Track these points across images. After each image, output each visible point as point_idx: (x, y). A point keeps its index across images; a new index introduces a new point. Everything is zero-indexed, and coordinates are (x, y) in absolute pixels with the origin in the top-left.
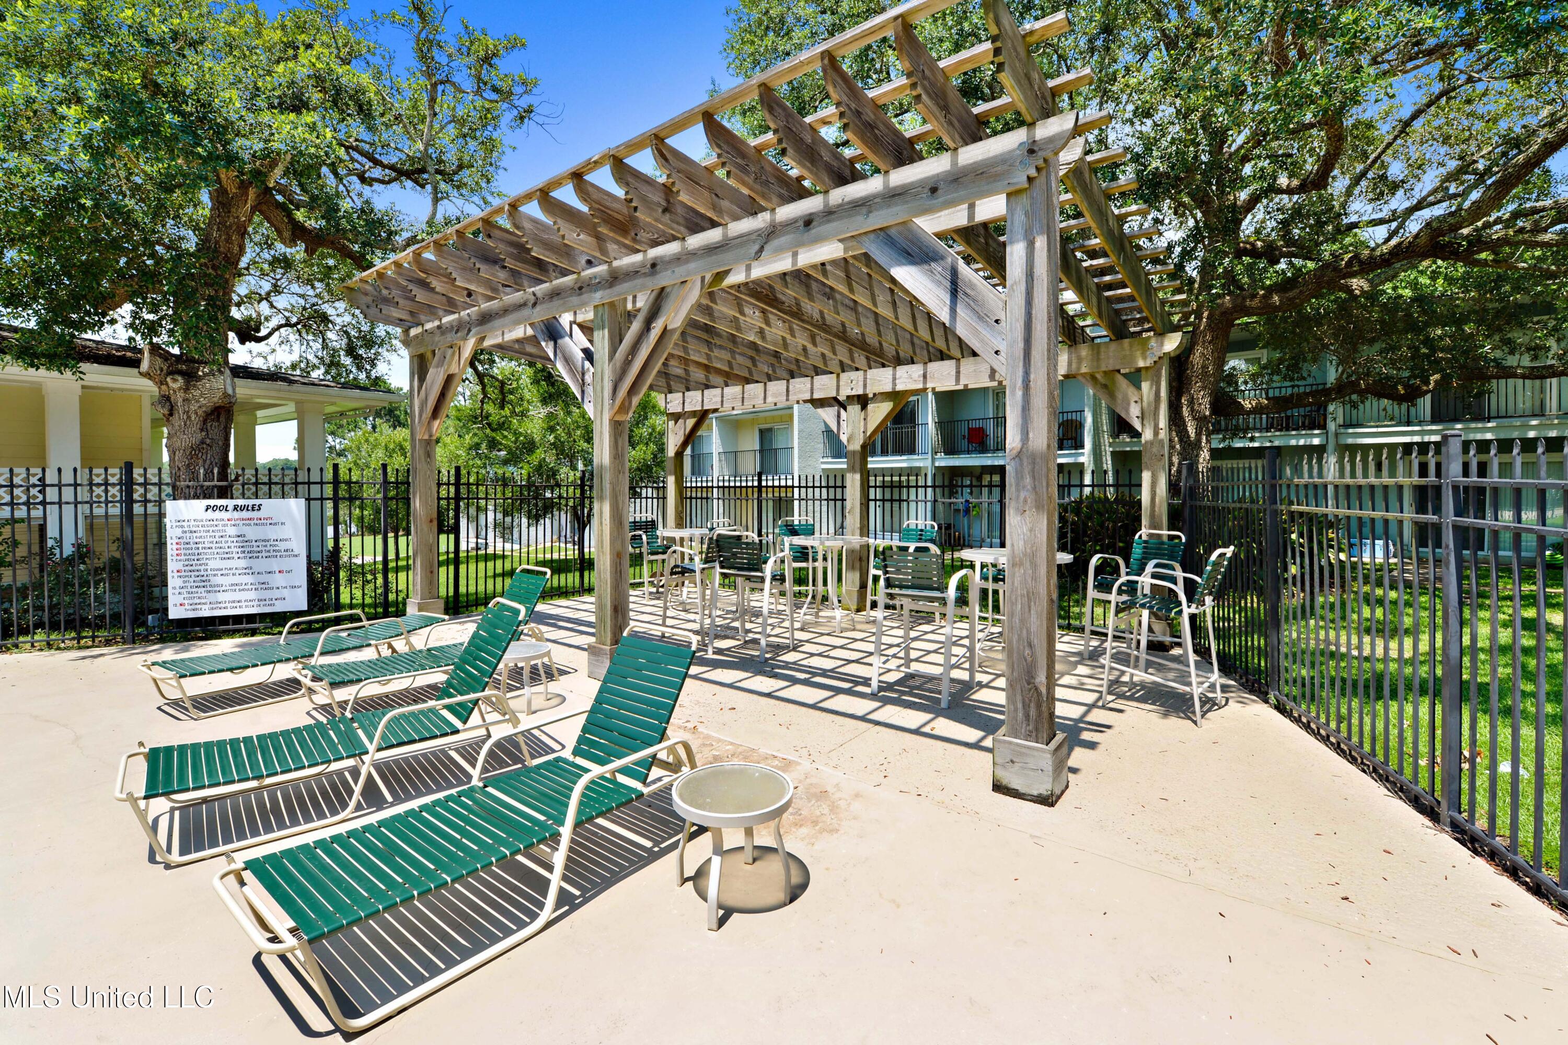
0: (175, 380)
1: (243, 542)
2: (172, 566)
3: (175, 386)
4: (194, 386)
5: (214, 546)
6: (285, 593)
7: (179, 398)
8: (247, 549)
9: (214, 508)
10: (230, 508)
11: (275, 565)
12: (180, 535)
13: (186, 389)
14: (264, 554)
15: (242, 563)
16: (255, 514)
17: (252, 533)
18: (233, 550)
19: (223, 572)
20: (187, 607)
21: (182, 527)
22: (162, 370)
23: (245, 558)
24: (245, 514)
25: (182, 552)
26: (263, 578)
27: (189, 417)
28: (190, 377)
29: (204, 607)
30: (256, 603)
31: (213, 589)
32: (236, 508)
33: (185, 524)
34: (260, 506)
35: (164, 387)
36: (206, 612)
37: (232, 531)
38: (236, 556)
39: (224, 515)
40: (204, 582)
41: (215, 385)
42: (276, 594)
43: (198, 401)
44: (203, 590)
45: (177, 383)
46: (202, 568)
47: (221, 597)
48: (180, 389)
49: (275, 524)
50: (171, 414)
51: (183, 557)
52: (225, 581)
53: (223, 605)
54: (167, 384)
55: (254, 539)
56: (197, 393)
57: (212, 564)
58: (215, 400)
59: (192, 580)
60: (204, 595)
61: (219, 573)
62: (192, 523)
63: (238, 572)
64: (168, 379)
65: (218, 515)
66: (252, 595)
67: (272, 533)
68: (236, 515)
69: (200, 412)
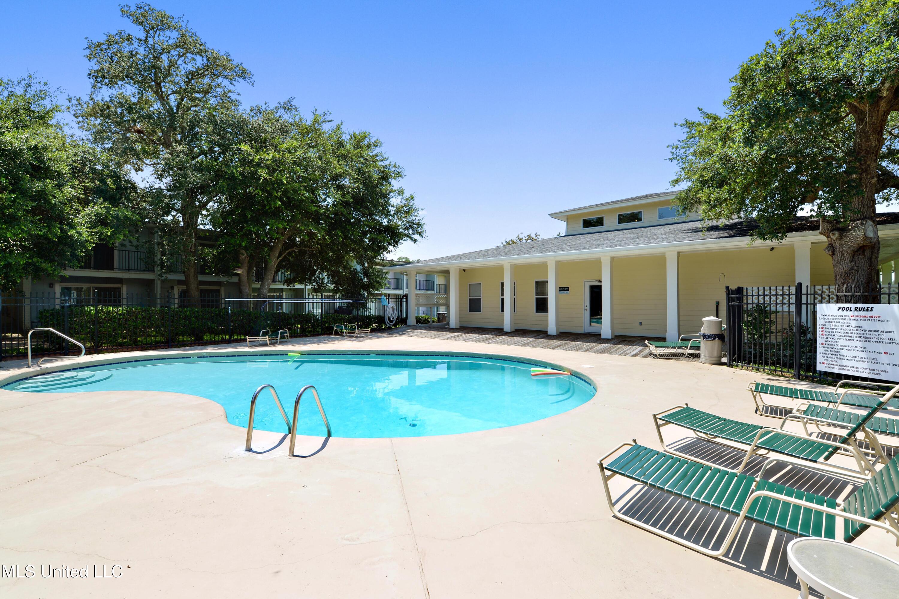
0: (834, 234)
1: (860, 330)
2: (819, 340)
3: (834, 237)
4: (846, 236)
5: (842, 331)
6: (888, 368)
7: (837, 244)
8: (863, 336)
9: (843, 309)
10: (853, 309)
11: (881, 348)
12: (824, 323)
13: (840, 238)
14: (874, 340)
15: (859, 344)
16: (869, 314)
17: (866, 326)
18: (853, 335)
19: (847, 348)
20: (826, 365)
21: (824, 319)
22: (828, 229)
23: (861, 341)
24: (862, 313)
25: (825, 333)
26: (874, 356)
27: (843, 255)
28: (843, 231)
29: (836, 367)
30: (868, 371)
31: (840, 357)
32: (856, 309)
33: (827, 317)
34: (872, 308)
35: (829, 239)
36: (836, 370)
37: (854, 323)
38: (856, 339)
39: (849, 313)
40: (836, 352)
41: (858, 233)
42: (882, 367)
43: (847, 245)
44: (835, 357)
45: (835, 236)
46: (835, 344)
47: (845, 363)
48: (837, 238)
49: (882, 321)
50: (834, 254)
51: (825, 336)
52: (849, 354)
53: (847, 368)
54: (830, 237)
55: (867, 329)
56: (847, 240)
57: (842, 342)
58: (859, 242)
59: (830, 350)
60: (836, 360)
61: (845, 348)
62: (830, 317)
63: (856, 349)
64: (831, 234)
65: (845, 313)
66: (865, 365)
67: (879, 326)
68: (857, 313)
69: (849, 251)
